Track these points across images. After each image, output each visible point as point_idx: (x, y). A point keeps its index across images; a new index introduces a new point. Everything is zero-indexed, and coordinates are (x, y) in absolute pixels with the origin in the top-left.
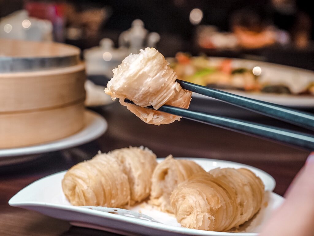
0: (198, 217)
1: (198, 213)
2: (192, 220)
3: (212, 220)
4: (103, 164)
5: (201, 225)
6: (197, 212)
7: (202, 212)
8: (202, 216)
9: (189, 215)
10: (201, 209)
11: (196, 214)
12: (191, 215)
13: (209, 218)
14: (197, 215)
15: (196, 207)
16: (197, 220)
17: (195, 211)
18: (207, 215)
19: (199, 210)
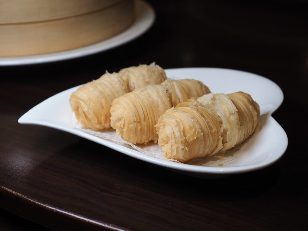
0: (173, 147)
1: (173, 144)
2: (168, 149)
3: (186, 151)
4: (106, 85)
5: (175, 155)
6: (172, 142)
7: (176, 143)
8: (176, 147)
9: (167, 144)
10: (175, 141)
11: (170, 145)
12: (168, 144)
13: (183, 149)
14: (172, 146)
15: (171, 138)
16: (172, 150)
17: (170, 142)
18: (181, 146)
19: (173, 141)
